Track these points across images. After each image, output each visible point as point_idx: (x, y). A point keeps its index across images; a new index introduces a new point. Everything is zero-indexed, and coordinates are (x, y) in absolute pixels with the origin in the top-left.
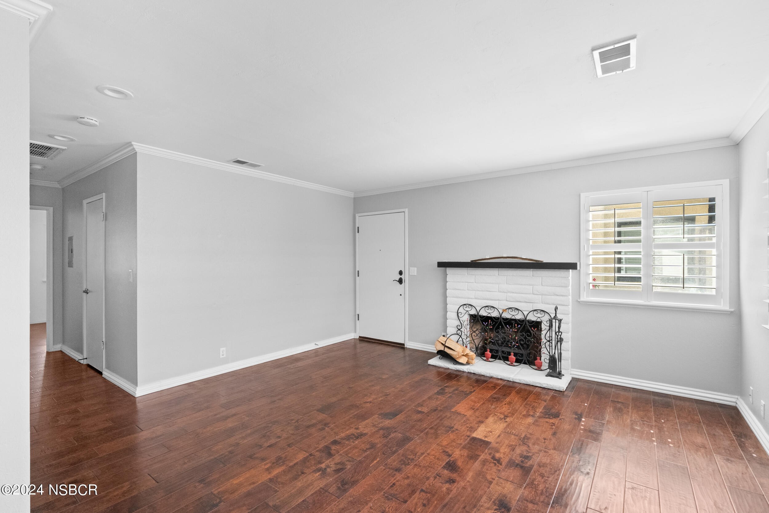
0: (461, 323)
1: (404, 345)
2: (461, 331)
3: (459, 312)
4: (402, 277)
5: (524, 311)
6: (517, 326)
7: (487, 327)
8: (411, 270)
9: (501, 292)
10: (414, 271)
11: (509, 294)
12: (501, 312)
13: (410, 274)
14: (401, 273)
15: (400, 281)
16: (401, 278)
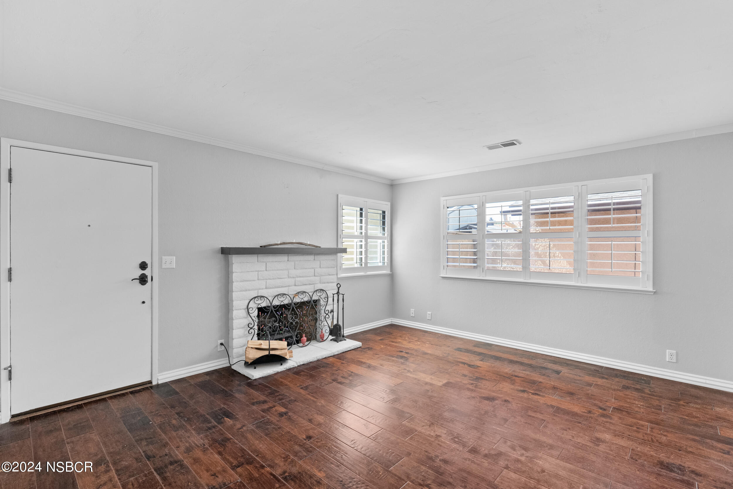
0: (253, 320)
1: (150, 382)
2: (254, 329)
3: (249, 307)
4: (147, 272)
5: (310, 292)
6: (306, 307)
7: (281, 317)
8: (164, 262)
9: (291, 277)
10: (170, 261)
11: (297, 279)
12: (292, 297)
13: (164, 266)
14: (143, 266)
15: (143, 280)
16: (143, 274)
